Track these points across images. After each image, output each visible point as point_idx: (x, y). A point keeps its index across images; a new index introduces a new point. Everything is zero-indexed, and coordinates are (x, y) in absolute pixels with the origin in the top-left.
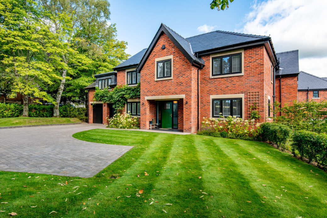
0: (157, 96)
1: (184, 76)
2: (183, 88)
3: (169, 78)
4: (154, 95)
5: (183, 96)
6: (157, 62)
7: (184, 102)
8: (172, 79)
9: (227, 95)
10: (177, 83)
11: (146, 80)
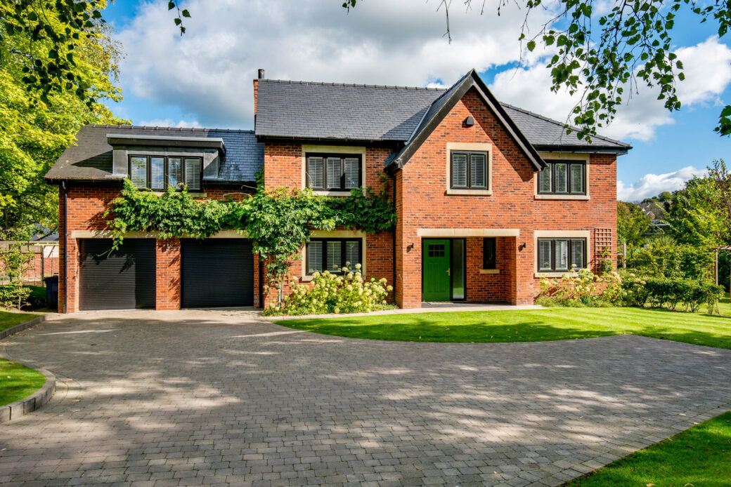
0: (452, 230)
1: (516, 192)
2: (517, 216)
3: (484, 192)
4: (444, 226)
5: (514, 232)
6: (451, 150)
7: (518, 244)
8: (489, 196)
9: (563, 231)
10: (501, 203)
11: (421, 190)
